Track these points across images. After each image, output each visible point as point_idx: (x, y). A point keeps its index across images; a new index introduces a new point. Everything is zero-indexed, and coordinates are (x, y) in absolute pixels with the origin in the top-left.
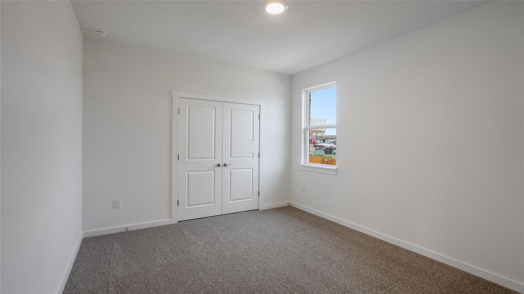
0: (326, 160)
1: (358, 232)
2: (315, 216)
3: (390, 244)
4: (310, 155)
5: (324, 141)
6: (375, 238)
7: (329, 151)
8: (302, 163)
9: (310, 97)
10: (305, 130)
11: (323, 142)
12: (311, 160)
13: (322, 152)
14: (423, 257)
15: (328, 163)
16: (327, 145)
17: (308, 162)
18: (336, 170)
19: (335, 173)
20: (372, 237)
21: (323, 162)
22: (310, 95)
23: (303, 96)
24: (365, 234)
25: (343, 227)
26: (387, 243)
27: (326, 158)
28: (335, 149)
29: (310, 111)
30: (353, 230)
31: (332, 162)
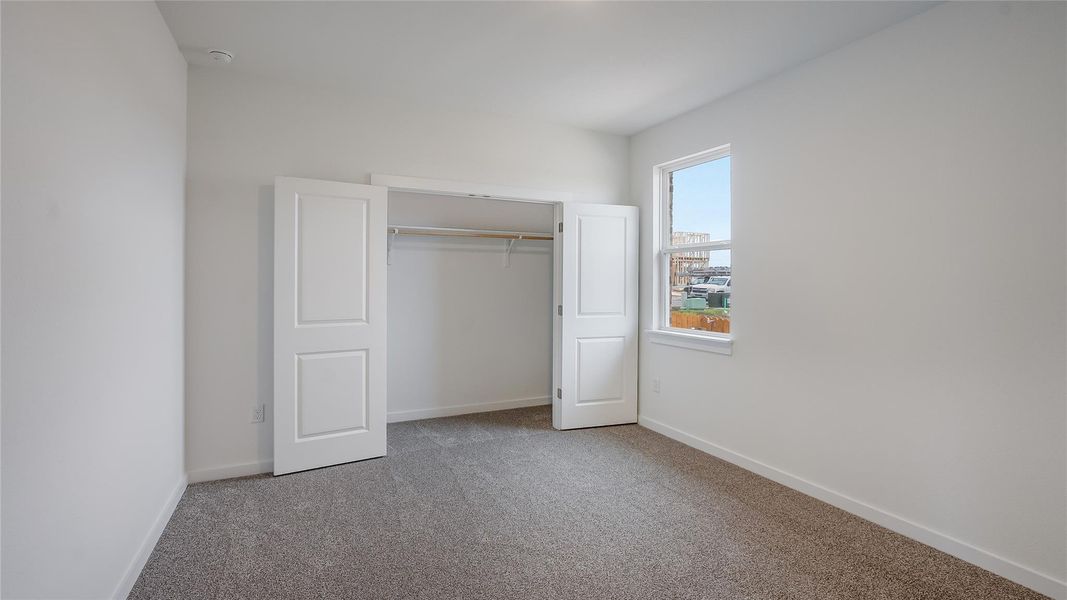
0: (709, 321)
1: (783, 488)
2: (684, 446)
3: (861, 522)
4: (674, 309)
5: (707, 278)
6: (824, 505)
7: (718, 300)
8: (655, 328)
9: (671, 182)
10: (660, 257)
11: (705, 282)
12: (676, 322)
13: (702, 303)
14: (948, 559)
15: (712, 328)
16: (712, 287)
17: (668, 324)
18: (731, 343)
19: (728, 351)
20: (817, 500)
21: (702, 325)
22: (671, 178)
23: (657, 180)
24: (800, 494)
25: (749, 476)
26: (856, 518)
27: (709, 314)
28: (728, 296)
29: (671, 212)
30: (771, 483)
31: (721, 326)
